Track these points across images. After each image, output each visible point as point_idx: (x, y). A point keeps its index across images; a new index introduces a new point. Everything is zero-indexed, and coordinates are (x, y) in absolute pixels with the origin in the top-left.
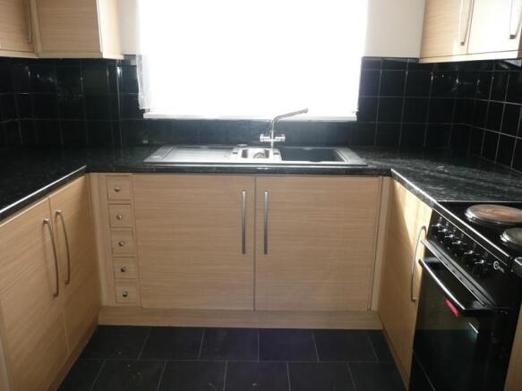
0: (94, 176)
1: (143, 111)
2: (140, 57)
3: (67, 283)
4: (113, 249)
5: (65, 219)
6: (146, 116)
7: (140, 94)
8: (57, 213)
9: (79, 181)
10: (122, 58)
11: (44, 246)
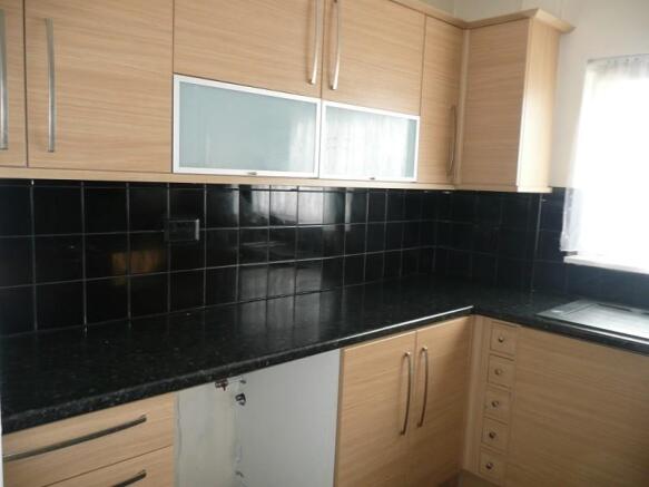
0: (480, 319)
1: (565, 254)
2: (572, 191)
3: (420, 425)
4: (486, 407)
5: (430, 358)
6: (568, 259)
7: (563, 233)
8: (423, 349)
9: (460, 321)
10: (548, 191)
11: (400, 379)
